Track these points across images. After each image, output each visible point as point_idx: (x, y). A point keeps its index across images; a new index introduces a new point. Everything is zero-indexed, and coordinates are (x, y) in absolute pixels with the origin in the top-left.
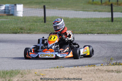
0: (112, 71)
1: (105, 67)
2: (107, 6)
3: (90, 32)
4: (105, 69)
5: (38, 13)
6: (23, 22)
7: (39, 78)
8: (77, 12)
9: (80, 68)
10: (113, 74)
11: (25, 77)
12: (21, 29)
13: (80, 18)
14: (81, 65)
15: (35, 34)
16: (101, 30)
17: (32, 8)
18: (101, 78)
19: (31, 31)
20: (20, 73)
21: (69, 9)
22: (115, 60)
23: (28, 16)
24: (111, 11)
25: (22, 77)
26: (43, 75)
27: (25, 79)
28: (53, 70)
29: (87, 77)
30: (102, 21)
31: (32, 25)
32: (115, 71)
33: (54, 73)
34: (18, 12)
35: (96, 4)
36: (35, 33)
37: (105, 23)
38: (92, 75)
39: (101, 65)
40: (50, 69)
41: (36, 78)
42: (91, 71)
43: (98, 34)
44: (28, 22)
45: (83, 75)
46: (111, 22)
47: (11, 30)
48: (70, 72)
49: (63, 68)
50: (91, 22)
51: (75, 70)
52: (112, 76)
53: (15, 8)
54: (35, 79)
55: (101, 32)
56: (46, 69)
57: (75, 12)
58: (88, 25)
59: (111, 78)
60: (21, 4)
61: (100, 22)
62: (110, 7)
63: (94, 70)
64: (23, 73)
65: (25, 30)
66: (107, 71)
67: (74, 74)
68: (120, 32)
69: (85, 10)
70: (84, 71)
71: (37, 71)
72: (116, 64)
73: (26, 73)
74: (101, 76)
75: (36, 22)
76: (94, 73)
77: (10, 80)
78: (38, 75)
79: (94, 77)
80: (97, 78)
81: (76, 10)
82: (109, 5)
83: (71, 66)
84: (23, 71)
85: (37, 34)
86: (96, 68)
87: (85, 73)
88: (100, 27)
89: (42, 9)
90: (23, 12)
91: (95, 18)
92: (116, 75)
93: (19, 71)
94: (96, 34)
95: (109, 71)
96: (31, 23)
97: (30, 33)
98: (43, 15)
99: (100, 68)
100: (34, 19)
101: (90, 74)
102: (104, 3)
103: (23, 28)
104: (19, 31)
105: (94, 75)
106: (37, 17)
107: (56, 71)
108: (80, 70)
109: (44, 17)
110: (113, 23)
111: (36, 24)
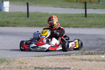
0: (86, 60)
1: (79, 56)
2: (81, 4)
3: (67, 26)
4: (79, 58)
5: (22, 9)
6: (9, 16)
7: (22, 65)
8: (56, 9)
9: (58, 57)
10: (86, 62)
11: (11, 65)
12: (7, 23)
13: (59, 14)
14: (59, 55)
15: (19, 27)
16: (76, 24)
17: (17, 4)
18: (76, 65)
19: (16, 25)
20: (6, 61)
21: (49, 6)
22: (88, 50)
23: (13, 11)
24: (84, 8)
25: (8, 65)
26: (26, 63)
27: (10, 66)
28: (35, 59)
29: (64, 65)
30: (77, 17)
31: (17, 19)
32: (88, 60)
33: (36, 61)
34: (5, 8)
35: (72, 2)
36: (20, 27)
37: (80, 18)
38: (68, 63)
39: (76, 55)
40: (32, 58)
41: (20, 65)
42: (67, 59)
43: (74, 27)
44: (13, 17)
45: (60, 63)
46: (84, 18)
48: (50, 60)
49: (43, 57)
50: (68, 17)
51: (53, 58)
52: (86, 64)
53: (2, 4)
54: (19, 67)
55: (76, 26)
56: (29, 58)
57: (54, 8)
58: (65, 20)
59: (84, 66)
60: (7, 1)
61: (75, 17)
62: (84, 5)
63: (70, 59)
64: (9, 61)
65: (10, 23)
66: (81, 59)
67: (52, 62)
68: (92, 26)
69: (62, 6)
70: (61, 59)
71: (21, 59)
72: (89, 54)
73: (11, 61)
74: (76, 64)
75: (20, 17)
76: (70, 61)
78: (22, 63)
79: (70, 65)
80: (73, 65)
81: (55, 7)
82: (83, 3)
83: (50, 55)
84: (9, 59)
85: (21, 27)
86: (72, 57)
87: (62, 62)
88: (75, 22)
89: (25, 6)
90: (9, 8)
91: (71, 14)
92: (88, 63)
93: (5, 59)
94: (71, 28)
95: (82, 60)
96: (16, 18)
97: (15, 26)
98: (26, 11)
99: (75, 57)
100: (19, 14)
101: (67, 62)
102: (79, 1)
103: (9, 22)
104: (5, 24)
105: (70, 63)
106: (21, 13)
107: (37, 60)
108: (58, 59)
109: (27, 12)
110: (87, 18)
111: (20, 18)
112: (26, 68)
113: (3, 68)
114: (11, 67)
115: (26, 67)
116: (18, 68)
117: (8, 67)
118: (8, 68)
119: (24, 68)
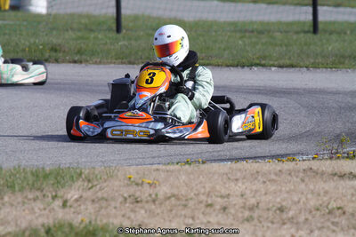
0: (351, 175)
3: (258, 62)
4: (330, 171)
7: (140, 191)
11: (101, 189)
12: (54, 49)
15: (96, 66)
19: (84, 57)
25: (90, 189)
26: (150, 185)
27: (99, 194)
33: (184, 177)
36: (96, 63)
37: (294, 38)
39: (314, 158)
41: (131, 192)
43: (281, 67)
45: (268, 185)
47: (24, 50)
48: (229, 176)
51: (240, 170)
54: (130, 196)
56: (157, 166)
64: (92, 177)
65: (64, 52)
71: (132, 171)
73: (101, 178)
75: (91, 30)
76: (299, 180)
77: (56, 196)
78: (137, 184)
80: (312, 194)
85: (101, 66)
87: (275, 181)
94: (273, 69)
96: (79, 34)
97: (81, 62)
103: (58, 48)
104: (48, 54)
108: (258, 172)
109: (115, 15)
111: (92, 35)
112: (154, 201)
113: (77, 200)
114: (103, 198)
115: (153, 196)
116: (128, 201)
117: (94, 197)
118: (93, 201)
119: (147, 202)
